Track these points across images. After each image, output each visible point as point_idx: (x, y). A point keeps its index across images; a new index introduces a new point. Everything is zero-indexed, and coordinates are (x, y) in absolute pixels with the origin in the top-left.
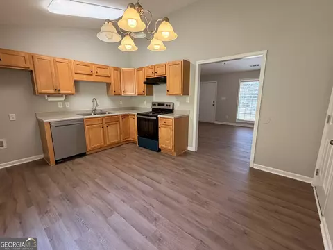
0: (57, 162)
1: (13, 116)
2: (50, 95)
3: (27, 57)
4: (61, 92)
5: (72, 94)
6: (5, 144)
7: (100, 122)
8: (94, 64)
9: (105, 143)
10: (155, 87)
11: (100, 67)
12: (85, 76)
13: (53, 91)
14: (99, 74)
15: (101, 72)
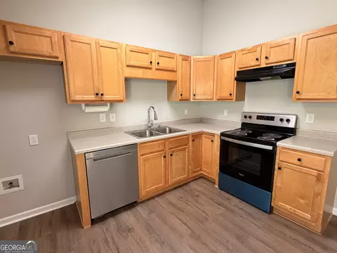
0: (94, 222)
1: (34, 139)
2: (89, 103)
3: (55, 39)
4: (106, 97)
5: (121, 101)
6: (21, 183)
7: (161, 148)
8: (154, 51)
9: (166, 181)
10: (249, 86)
11: (163, 55)
12: (140, 71)
13: (92, 97)
14: (161, 66)
15: (165, 63)
